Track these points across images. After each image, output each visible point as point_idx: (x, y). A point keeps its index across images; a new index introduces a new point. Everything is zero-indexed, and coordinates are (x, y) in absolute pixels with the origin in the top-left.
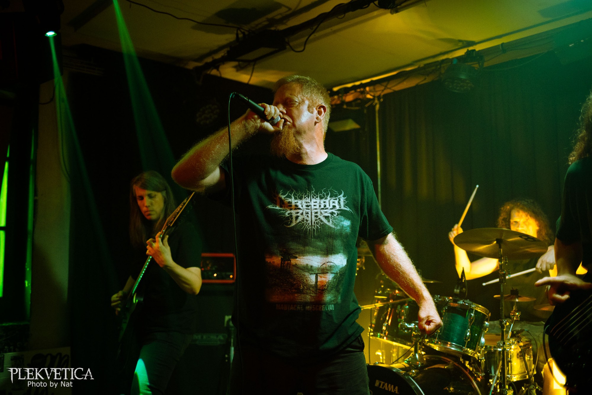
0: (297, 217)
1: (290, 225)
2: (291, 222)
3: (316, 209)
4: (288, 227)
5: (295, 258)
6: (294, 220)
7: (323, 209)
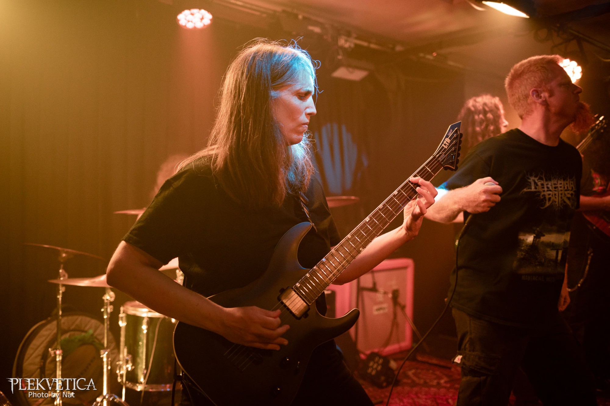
0: (550, 199)
1: (545, 205)
2: (545, 203)
3: (561, 190)
4: (542, 208)
5: (544, 236)
6: (547, 202)
7: (566, 190)
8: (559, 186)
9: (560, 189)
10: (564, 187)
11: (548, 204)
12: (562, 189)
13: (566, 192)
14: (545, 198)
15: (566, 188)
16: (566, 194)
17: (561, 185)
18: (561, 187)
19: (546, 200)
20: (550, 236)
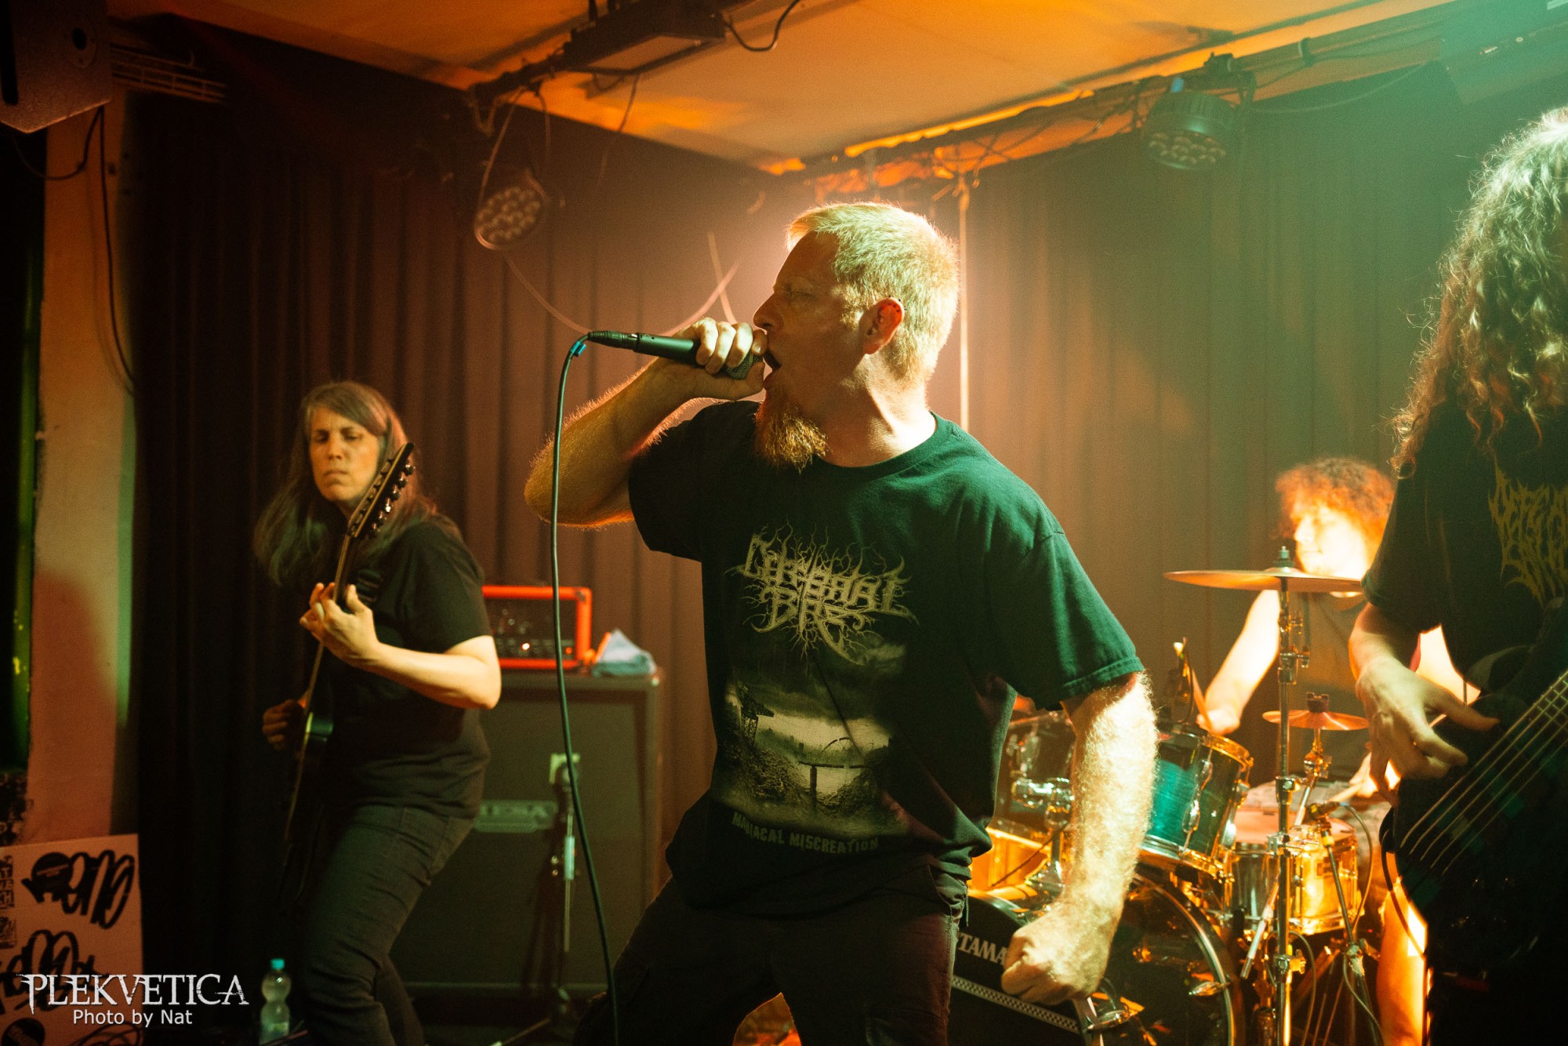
0: (783, 609)
2: (768, 618)
3: (813, 597)
4: (759, 630)
5: (771, 715)
6: (774, 615)
7: (830, 602)
8: (810, 581)
9: (808, 590)
10: (827, 592)
11: (773, 624)
12: (820, 593)
13: (828, 608)
14: (770, 603)
15: (831, 596)
16: (828, 613)
17: (816, 583)
18: (814, 587)
19: (771, 610)
20: (786, 718)
